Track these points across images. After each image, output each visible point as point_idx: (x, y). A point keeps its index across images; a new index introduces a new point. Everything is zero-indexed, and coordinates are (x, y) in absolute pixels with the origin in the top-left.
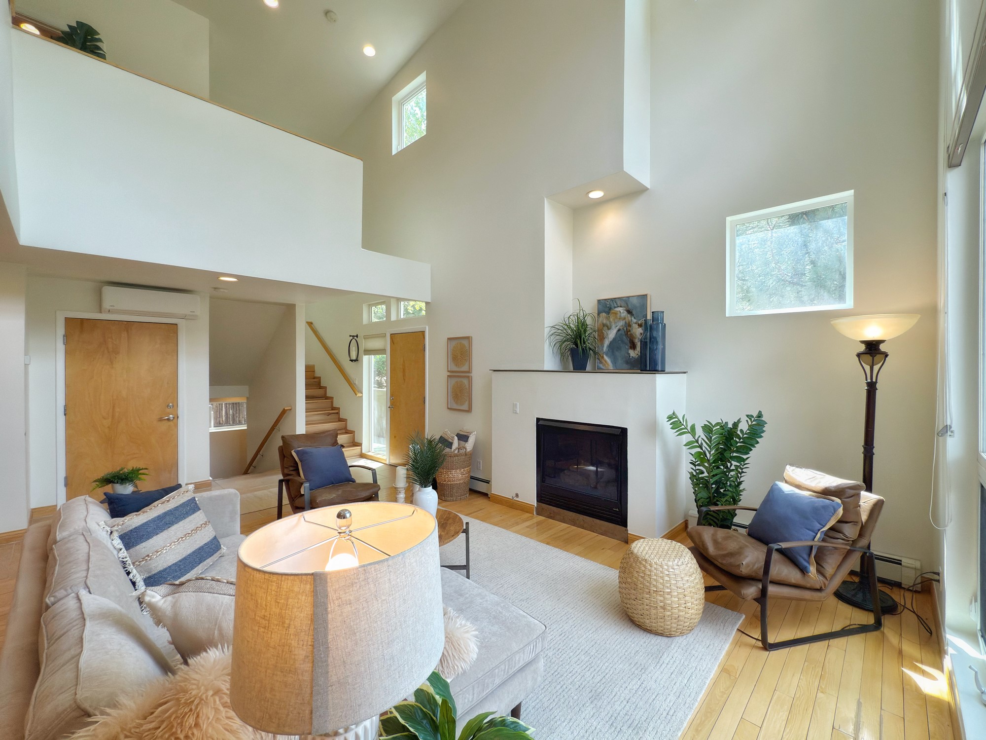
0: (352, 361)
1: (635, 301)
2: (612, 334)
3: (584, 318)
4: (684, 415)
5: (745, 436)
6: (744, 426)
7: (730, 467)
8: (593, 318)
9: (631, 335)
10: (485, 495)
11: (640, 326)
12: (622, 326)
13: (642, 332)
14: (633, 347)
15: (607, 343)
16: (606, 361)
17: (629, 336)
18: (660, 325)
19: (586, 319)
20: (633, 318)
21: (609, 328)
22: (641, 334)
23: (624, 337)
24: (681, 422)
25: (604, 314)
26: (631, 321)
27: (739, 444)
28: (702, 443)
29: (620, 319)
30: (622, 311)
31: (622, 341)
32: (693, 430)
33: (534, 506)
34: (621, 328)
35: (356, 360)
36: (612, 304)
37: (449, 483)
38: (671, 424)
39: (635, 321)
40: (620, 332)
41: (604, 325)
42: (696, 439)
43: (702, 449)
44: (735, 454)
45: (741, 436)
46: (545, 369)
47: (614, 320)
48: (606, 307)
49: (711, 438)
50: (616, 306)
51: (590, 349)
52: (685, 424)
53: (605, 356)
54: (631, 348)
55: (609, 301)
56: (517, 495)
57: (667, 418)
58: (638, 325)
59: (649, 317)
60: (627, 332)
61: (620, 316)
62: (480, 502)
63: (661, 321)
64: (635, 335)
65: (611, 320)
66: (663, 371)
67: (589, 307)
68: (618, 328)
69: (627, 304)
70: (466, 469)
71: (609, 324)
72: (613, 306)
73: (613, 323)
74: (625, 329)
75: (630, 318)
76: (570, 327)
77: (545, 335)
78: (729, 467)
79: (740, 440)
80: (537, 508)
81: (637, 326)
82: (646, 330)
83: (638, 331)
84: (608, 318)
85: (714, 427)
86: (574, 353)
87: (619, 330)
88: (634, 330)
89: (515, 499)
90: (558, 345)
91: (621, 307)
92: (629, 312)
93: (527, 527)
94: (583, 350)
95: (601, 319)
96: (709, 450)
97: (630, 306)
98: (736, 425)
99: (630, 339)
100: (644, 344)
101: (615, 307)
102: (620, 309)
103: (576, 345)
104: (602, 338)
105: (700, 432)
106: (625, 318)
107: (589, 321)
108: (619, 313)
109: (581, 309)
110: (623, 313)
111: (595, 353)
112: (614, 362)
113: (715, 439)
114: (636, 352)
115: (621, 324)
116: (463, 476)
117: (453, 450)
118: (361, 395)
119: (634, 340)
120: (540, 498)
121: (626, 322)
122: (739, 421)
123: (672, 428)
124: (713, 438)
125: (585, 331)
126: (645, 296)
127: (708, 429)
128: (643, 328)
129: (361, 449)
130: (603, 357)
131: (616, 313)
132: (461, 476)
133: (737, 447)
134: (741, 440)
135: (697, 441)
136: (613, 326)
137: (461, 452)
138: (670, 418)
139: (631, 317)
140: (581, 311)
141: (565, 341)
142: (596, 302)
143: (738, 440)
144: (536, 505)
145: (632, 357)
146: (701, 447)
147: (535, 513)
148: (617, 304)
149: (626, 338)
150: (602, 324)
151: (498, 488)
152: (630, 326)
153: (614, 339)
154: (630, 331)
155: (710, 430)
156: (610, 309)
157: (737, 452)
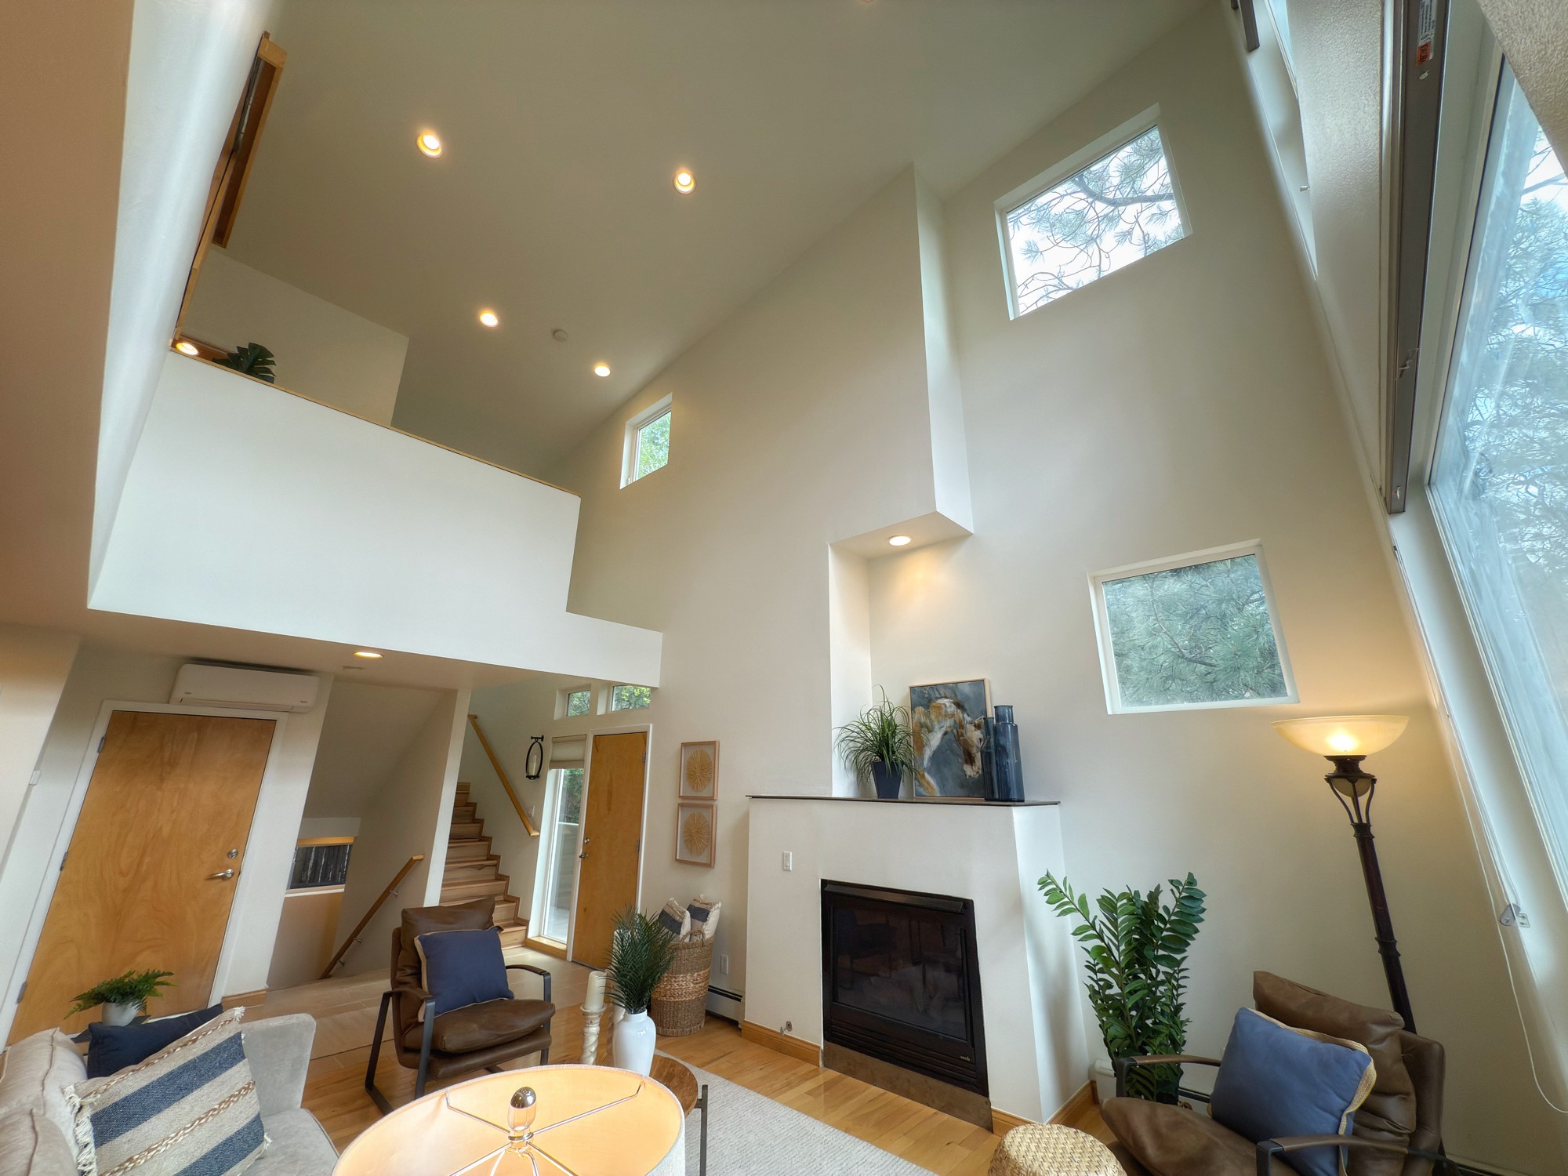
0: (529, 777)
1: (967, 689)
2: (935, 740)
3: (891, 714)
4: (1065, 878)
5: (1173, 918)
6: (1167, 900)
7: (1157, 975)
8: (905, 715)
9: (965, 741)
10: (733, 1024)
11: (978, 727)
12: (950, 727)
13: (981, 736)
14: (970, 760)
15: (928, 753)
16: (928, 783)
17: (962, 743)
18: (1009, 726)
19: (893, 715)
20: (965, 715)
21: (930, 731)
22: (980, 740)
23: (955, 745)
24: (1061, 892)
25: (921, 709)
26: (964, 717)
27: (1165, 933)
28: (1102, 931)
29: (946, 716)
30: (948, 705)
31: (952, 751)
32: (1083, 907)
33: (819, 1047)
34: (949, 730)
35: (537, 776)
36: (932, 693)
37: (673, 999)
38: (1046, 895)
39: (968, 719)
40: (947, 736)
41: (922, 725)
42: (1091, 922)
43: (1103, 941)
44: (1161, 952)
45: (1167, 919)
46: (834, 795)
47: (937, 717)
48: (923, 697)
49: (1116, 920)
50: (938, 696)
51: (903, 763)
52: (1068, 893)
53: (926, 775)
54: (966, 762)
55: (928, 688)
56: (789, 1026)
57: (1039, 884)
58: (975, 726)
59: (991, 713)
60: (959, 737)
61: (946, 711)
62: (724, 1038)
63: (1009, 721)
64: (972, 741)
65: (933, 717)
66: (1020, 801)
67: (898, 697)
68: (944, 729)
69: (955, 695)
70: (701, 973)
71: (929, 724)
72: (933, 696)
73: (936, 723)
74: (955, 731)
75: (961, 715)
76: (870, 729)
77: (833, 741)
78: (1154, 976)
79: (1165, 925)
80: (826, 1053)
81: (973, 728)
82: (987, 733)
83: (975, 736)
84: (928, 715)
85: (1118, 900)
86: (878, 769)
87: (946, 733)
88: (968, 734)
89: (786, 1033)
90: (852, 757)
91: (946, 697)
92: (959, 705)
93: (809, 1093)
94: (892, 764)
95: (916, 716)
96: (1117, 943)
97: (959, 697)
98: (1154, 896)
99: (964, 749)
100: (986, 756)
101: (938, 698)
102: (946, 701)
103: (882, 756)
104: (920, 746)
105: (1095, 910)
106: (953, 715)
107: (898, 719)
108: (943, 706)
109: (886, 701)
110: (950, 706)
111: (911, 769)
112: (942, 784)
113: (1122, 922)
114: (976, 769)
115: (948, 724)
116: (697, 986)
117: (681, 936)
118: (537, 834)
119: (970, 749)
120: (831, 1031)
121: (955, 721)
122: (1158, 891)
123: (1047, 902)
124: (1119, 921)
125: (894, 733)
126: (980, 683)
127: (1108, 904)
128: (984, 731)
129: (527, 930)
130: (923, 776)
131: (939, 707)
132: (692, 985)
133: (1163, 939)
134: (1168, 926)
135: (1093, 926)
136: (937, 727)
137: (695, 941)
138: (1043, 883)
139: (963, 713)
140: (887, 703)
141: (863, 750)
142: (908, 690)
143: (1163, 926)
144: (822, 1047)
145: (970, 776)
146: (1100, 936)
147: (821, 1063)
148: (939, 694)
149: (956, 746)
150: (919, 725)
151: (758, 1011)
152: (961, 726)
153: (939, 748)
154: (962, 735)
155: (1113, 907)
156: (930, 701)
157: (1164, 947)
